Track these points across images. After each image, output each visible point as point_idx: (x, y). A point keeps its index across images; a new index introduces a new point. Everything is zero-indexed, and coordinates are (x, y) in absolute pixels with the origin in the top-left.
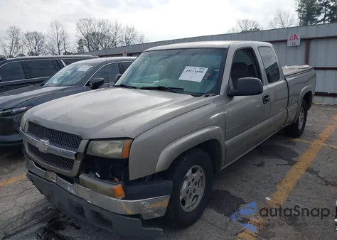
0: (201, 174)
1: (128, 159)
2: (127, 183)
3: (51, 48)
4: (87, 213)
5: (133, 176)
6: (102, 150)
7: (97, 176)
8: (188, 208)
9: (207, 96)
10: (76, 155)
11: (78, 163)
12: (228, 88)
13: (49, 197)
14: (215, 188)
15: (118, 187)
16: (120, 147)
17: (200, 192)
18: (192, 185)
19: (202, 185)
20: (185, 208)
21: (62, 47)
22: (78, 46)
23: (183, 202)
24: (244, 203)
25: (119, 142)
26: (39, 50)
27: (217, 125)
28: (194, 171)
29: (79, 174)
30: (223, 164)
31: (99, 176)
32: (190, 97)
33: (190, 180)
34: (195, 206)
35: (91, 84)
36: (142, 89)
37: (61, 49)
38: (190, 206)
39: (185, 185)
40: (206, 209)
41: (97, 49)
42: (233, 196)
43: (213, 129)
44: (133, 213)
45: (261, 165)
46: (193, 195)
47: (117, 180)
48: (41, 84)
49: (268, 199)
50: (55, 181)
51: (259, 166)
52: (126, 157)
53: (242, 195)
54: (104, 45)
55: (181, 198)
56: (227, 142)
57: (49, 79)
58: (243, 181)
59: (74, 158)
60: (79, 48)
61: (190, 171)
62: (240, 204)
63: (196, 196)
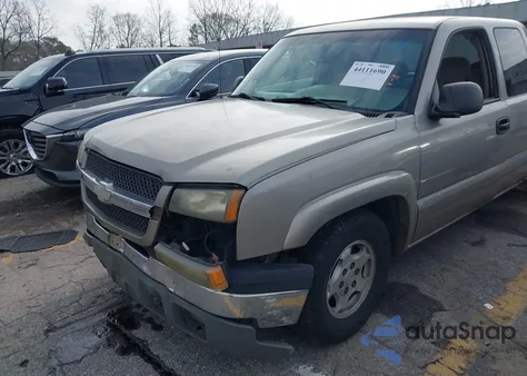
0: (367, 256)
1: (235, 224)
2: (232, 264)
3: (149, 39)
4: (167, 308)
5: (243, 253)
6: (195, 204)
7: (183, 250)
8: (341, 311)
9: (389, 116)
10: (152, 211)
11: (154, 225)
12: (431, 103)
13: (114, 275)
14: (392, 279)
15: (215, 271)
16: (223, 202)
17: (364, 286)
18: (350, 274)
19: (368, 274)
20: (334, 312)
21: (165, 37)
22: (190, 35)
23: (333, 302)
24: (441, 310)
25: (222, 193)
26: (132, 43)
27: (404, 170)
28: (355, 250)
29: (155, 243)
30: (409, 239)
31: (187, 249)
32: (359, 116)
33: (347, 266)
34: (354, 309)
35: (198, 94)
36: (274, 101)
37: (164, 40)
38: (344, 309)
39: (337, 273)
40: (373, 315)
41: (219, 40)
42: (425, 296)
43: (395, 177)
44: (241, 317)
45: (481, 243)
46: (352, 290)
47: (215, 257)
48: (124, 92)
49: (488, 306)
50: (122, 251)
51: (474, 244)
52: (232, 218)
53: (439, 296)
54: (229, 35)
55: (329, 295)
56: (421, 203)
57: (135, 85)
58: (443, 270)
59: (148, 216)
60: (190, 39)
61: (348, 250)
62: (435, 310)
63: (356, 292)
